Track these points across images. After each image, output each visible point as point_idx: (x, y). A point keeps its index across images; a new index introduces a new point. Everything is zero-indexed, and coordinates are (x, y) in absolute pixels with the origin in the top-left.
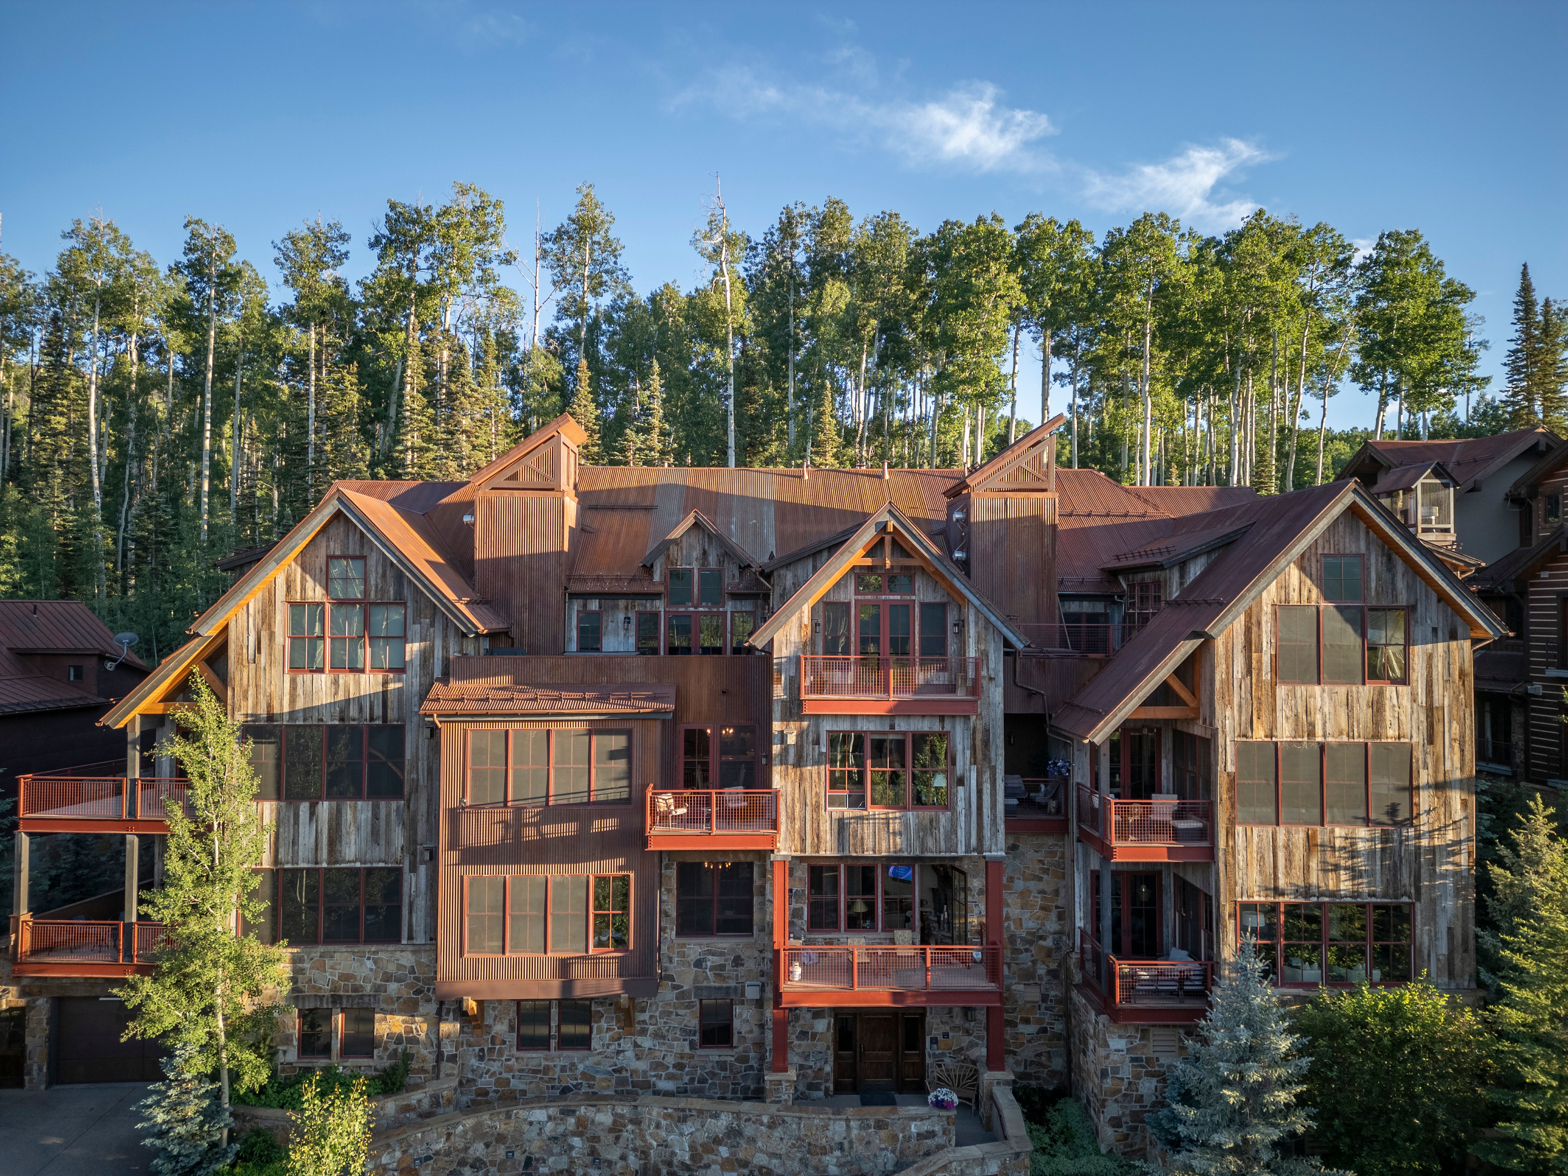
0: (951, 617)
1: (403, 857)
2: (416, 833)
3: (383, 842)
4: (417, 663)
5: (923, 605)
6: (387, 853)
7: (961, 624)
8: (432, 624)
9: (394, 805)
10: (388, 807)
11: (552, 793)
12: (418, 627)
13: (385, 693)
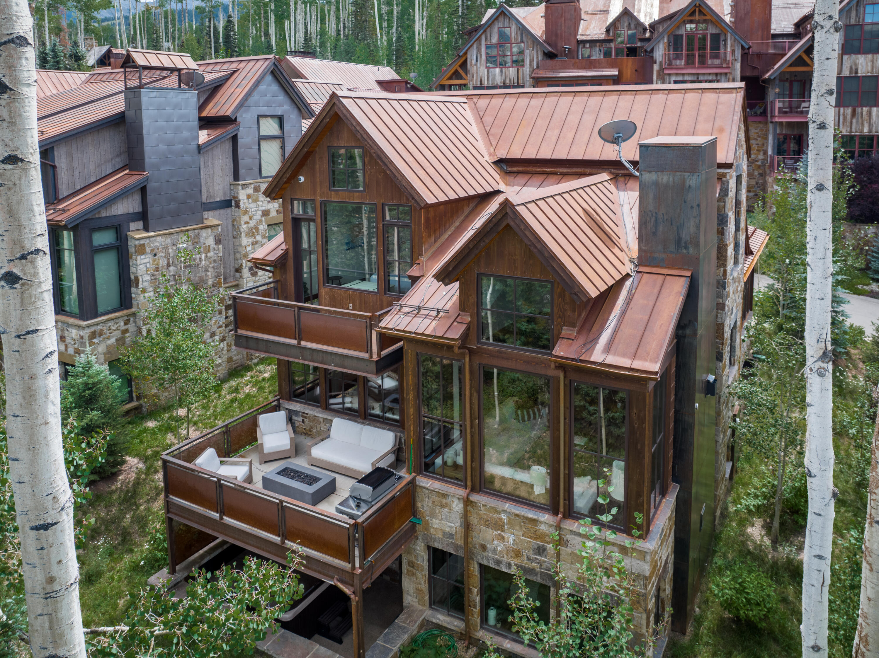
0: (722, 38)
5: (711, 34)
7: (725, 40)
8: (533, 50)
12: (528, 51)
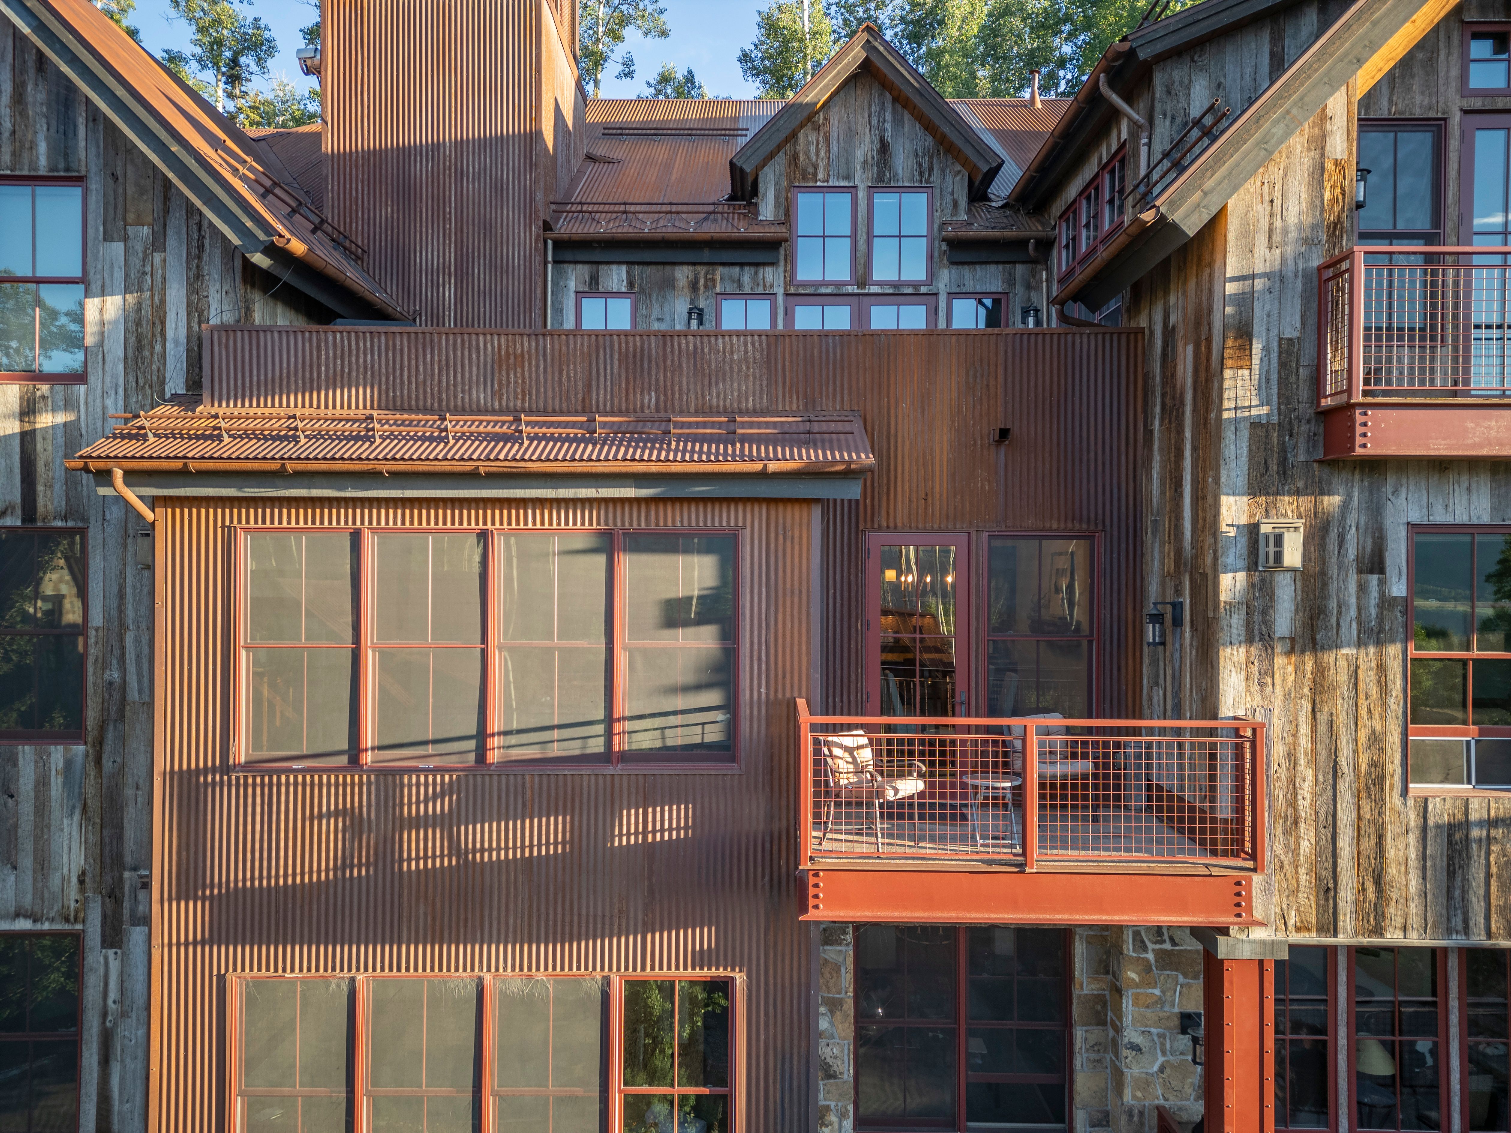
1: (84, 903)
2: (119, 837)
3: (27, 861)
4: (116, 349)
6: (39, 894)
8: (158, 243)
9: (57, 754)
10: (42, 763)
11: (495, 723)
12: (118, 248)
13: (27, 438)
